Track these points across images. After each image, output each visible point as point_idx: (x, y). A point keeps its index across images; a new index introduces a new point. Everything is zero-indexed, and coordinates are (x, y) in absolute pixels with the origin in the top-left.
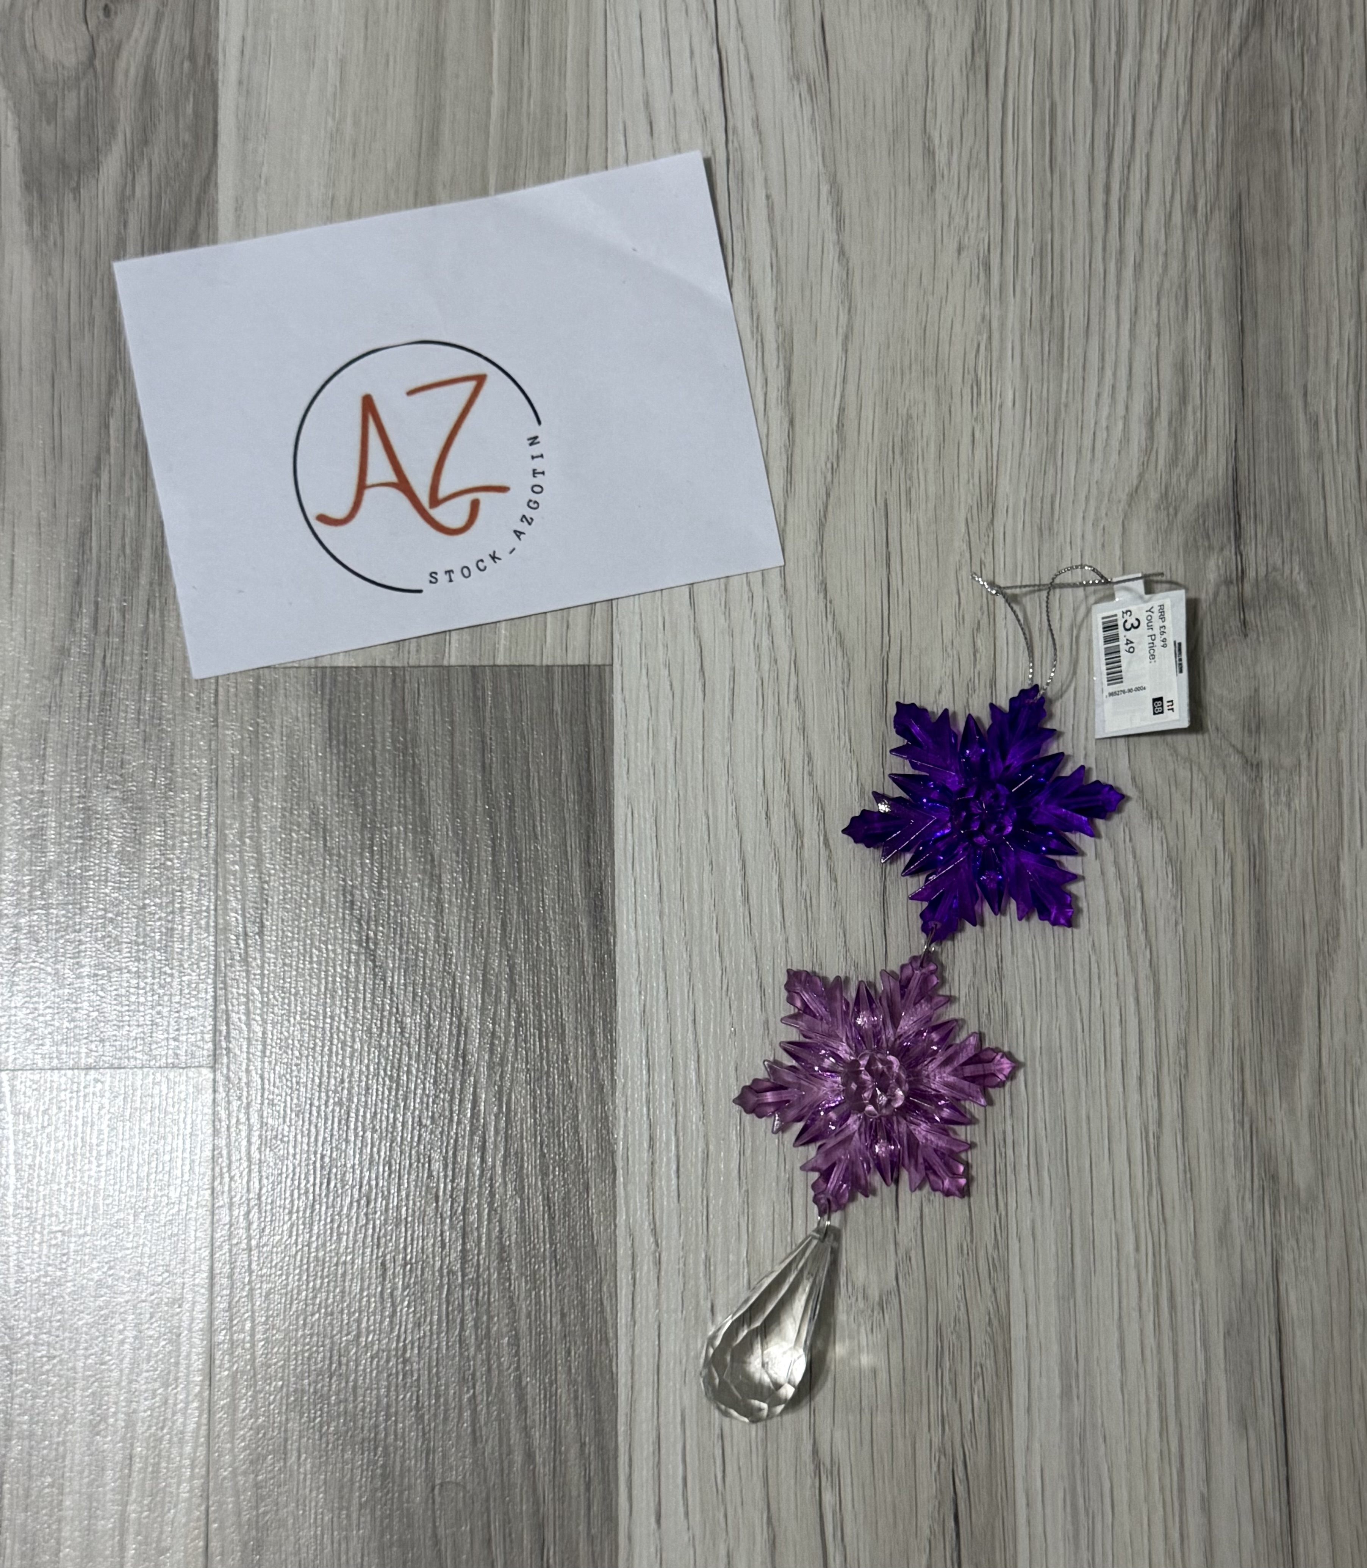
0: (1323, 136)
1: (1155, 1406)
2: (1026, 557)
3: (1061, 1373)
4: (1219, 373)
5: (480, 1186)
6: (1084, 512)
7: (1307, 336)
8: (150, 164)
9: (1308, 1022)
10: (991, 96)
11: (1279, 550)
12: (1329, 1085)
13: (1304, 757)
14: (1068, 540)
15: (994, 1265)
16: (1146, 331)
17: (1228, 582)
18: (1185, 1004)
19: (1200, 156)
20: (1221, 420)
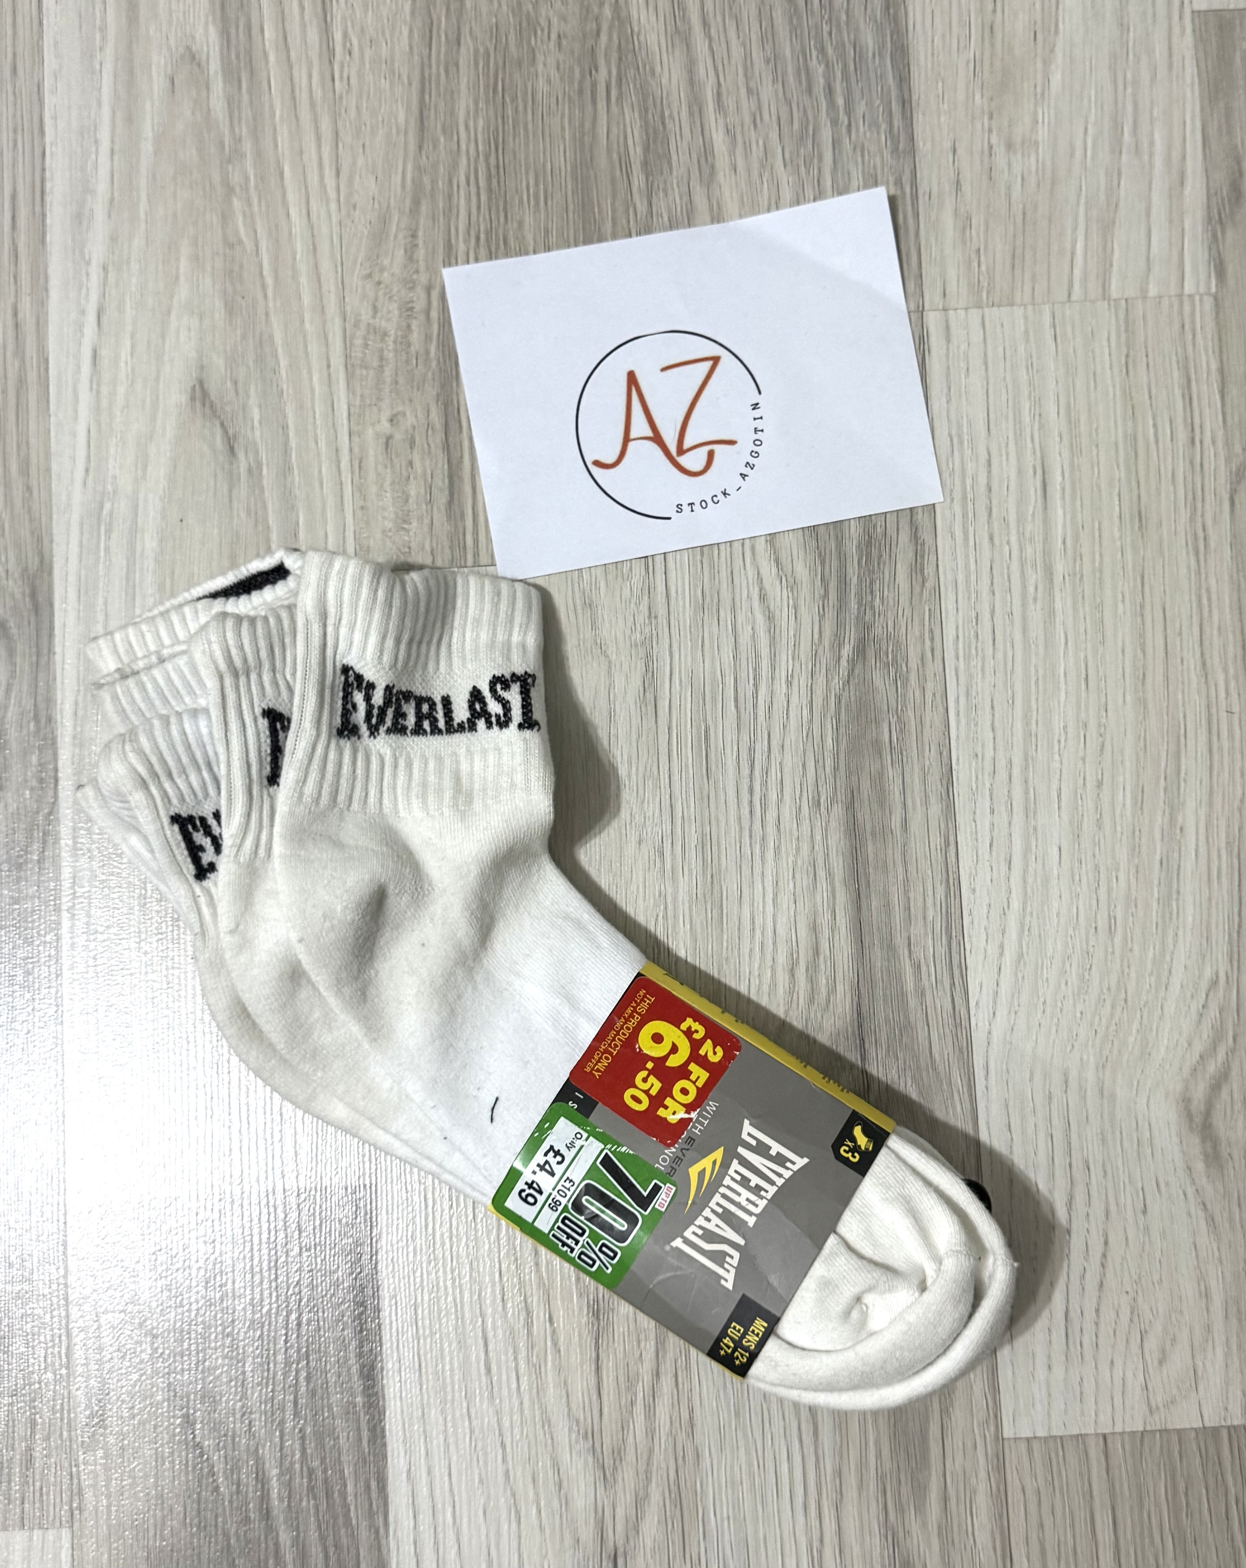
0: (915, 743)
4: (843, 930)
7: (909, 898)
9: (934, 1450)
10: (659, 722)
12: (953, 1502)
16: (785, 900)
18: (839, 1440)
19: (821, 762)
20: (846, 967)
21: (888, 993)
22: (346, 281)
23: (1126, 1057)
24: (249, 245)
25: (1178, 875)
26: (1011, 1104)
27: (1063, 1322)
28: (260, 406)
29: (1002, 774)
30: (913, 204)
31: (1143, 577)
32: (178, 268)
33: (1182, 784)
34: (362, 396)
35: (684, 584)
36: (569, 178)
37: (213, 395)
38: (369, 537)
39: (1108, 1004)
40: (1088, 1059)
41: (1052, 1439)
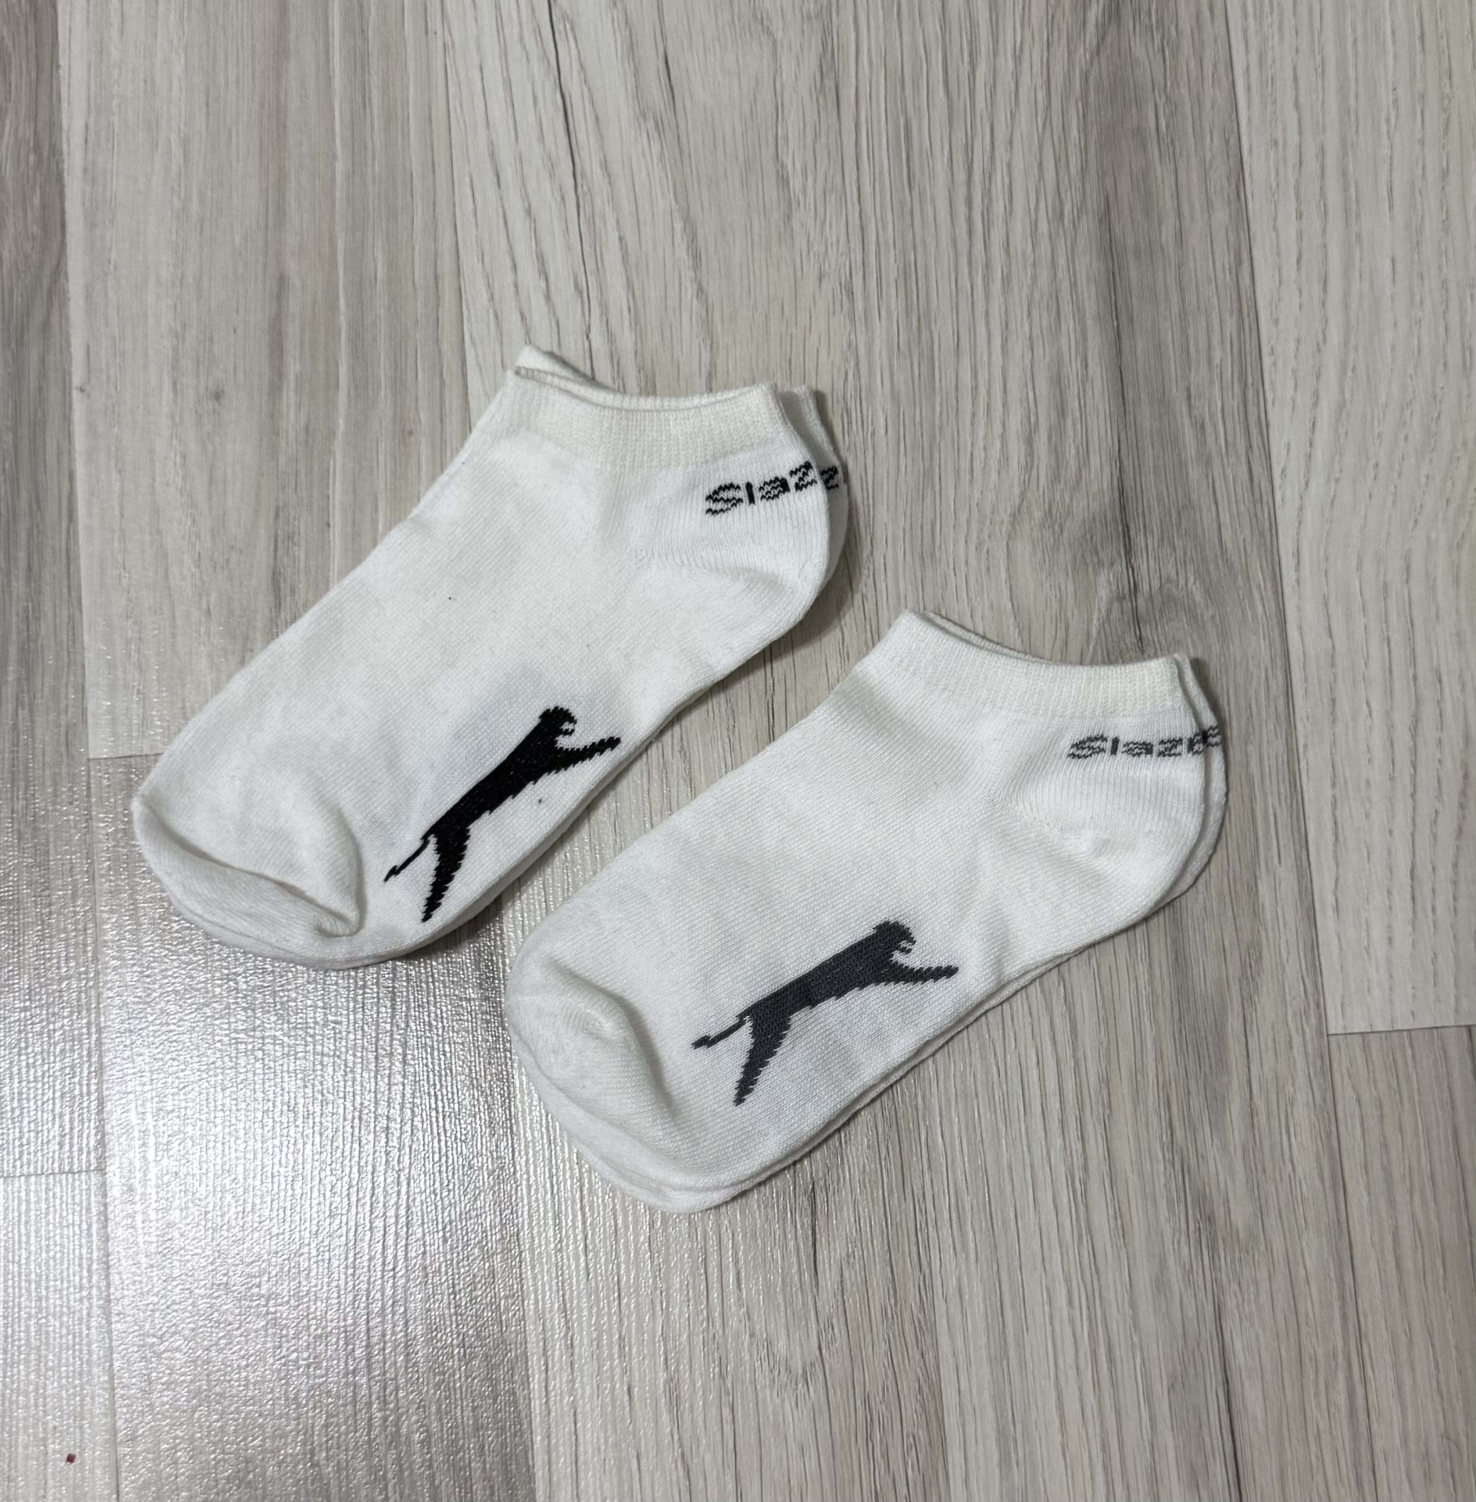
0: (1190, 131)
1: (1099, 1469)
2: (910, 588)
3: (998, 1440)
4: (1098, 383)
5: (383, 1277)
6: (966, 536)
7: (1187, 336)
9: (1235, 1049)
10: (844, 118)
11: (1172, 560)
12: (1262, 1118)
14: (951, 566)
15: (921, 1328)
16: (1018, 347)
17: (1120, 598)
18: (1105, 1040)
19: (1063, 160)
20: (1102, 431)
21: (1161, 463)
26: (1332, 601)
27: (1407, 881)
29: (1312, 166)
40: (1438, 539)
41: (1396, 1034)
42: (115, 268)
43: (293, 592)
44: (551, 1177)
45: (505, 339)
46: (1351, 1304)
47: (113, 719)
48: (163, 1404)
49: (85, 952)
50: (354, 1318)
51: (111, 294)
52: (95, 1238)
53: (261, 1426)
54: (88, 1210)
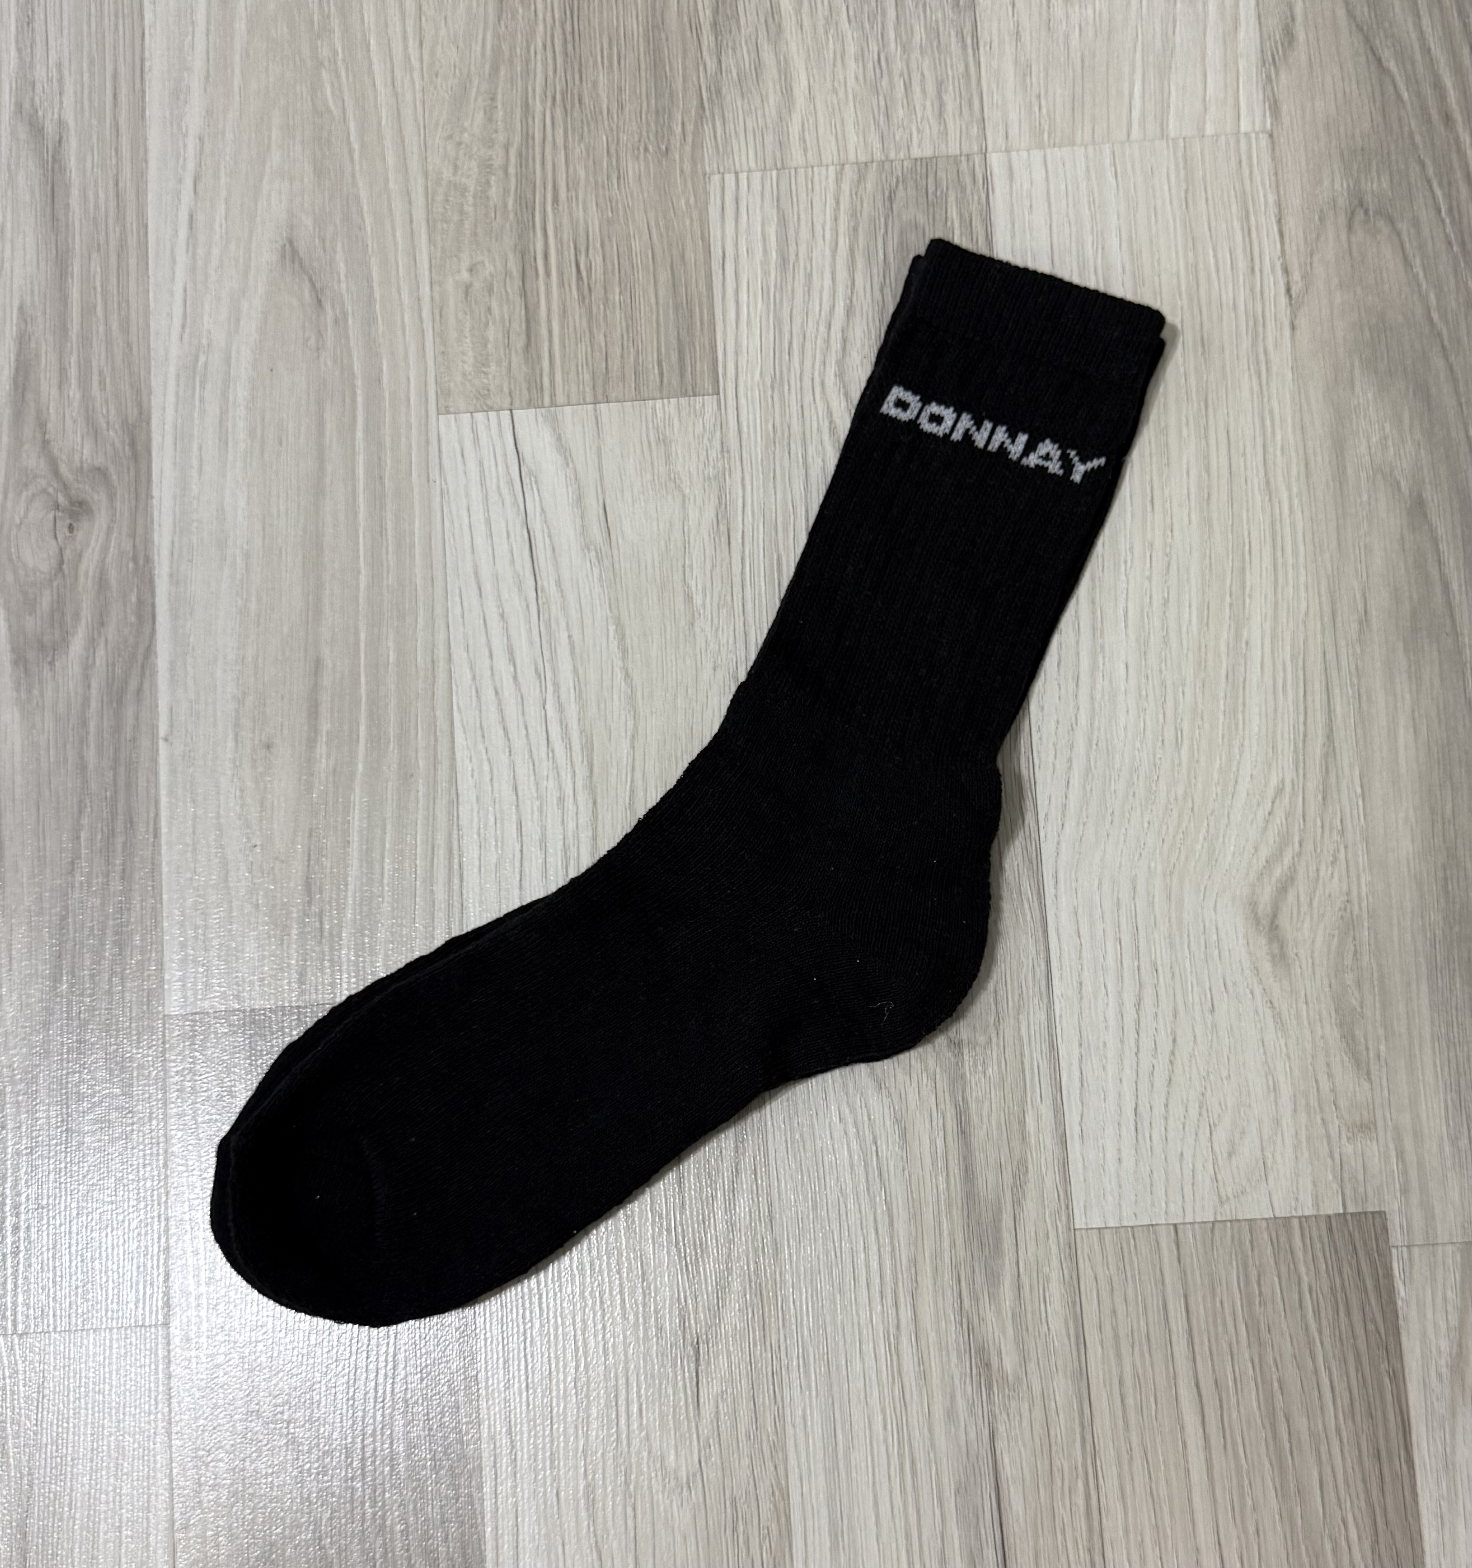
1: (903, 1554)
3: (830, 1532)
5: (375, 1407)
8: (106, 640)
9: (1008, 1242)
10: (733, 552)
12: (1027, 1290)
13: (994, 1035)
15: (775, 1448)
18: (913, 1233)
22: (429, 142)
23: (1193, 864)
24: (336, 112)
25: (1244, 687)
26: (1080, 912)
27: (1132, 1117)
28: (346, 261)
30: (974, 55)
31: (1206, 400)
32: (270, 138)
33: (1248, 600)
34: (443, 248)
35: (755, 419)
36: (641, 40)
37: (302, 251)
38: (449, 381)
39: (1175, 814)
40: (1156, 868)
41: (1122, 1230)
42: (193, 649)
43: (321, 892)
44: (503, 1332)
45: (484, 708)
46: (1088, 1429)
47: (183, 986)
48: (209, 1502)
49: (158, 1160)
50: (353, 1438)
51: (189, 669)
52: (161, 1375)
53: (282, 1519)
54: (156, 1355)
